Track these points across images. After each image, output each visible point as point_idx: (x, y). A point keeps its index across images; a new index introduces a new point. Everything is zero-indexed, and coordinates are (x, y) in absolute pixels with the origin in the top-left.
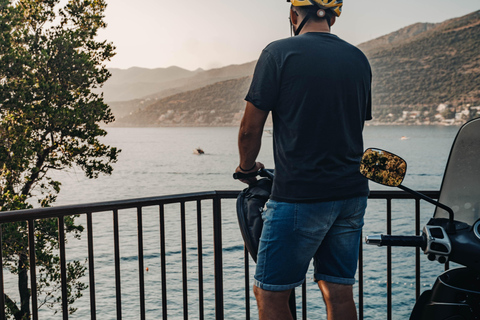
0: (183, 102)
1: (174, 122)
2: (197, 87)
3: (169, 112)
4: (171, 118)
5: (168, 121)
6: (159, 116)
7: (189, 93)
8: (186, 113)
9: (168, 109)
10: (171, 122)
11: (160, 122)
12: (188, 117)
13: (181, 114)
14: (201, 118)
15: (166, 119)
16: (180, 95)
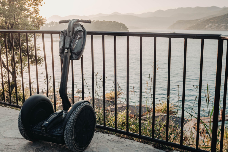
0: (216, 20)
1: (212, 28)
2: (223, 14)
3: (210, 24)
4: (211, 27)
5: (209, 28)
6: (205, 26)
7: (219, 17)
8: (217, 25)
9: (209, 23)
10: (210, 28)
11: (206, 28)
12: (218, 26)
13: (215, 25)
14: (223, 27)
15: (208, 27)
16: (215, 18)
